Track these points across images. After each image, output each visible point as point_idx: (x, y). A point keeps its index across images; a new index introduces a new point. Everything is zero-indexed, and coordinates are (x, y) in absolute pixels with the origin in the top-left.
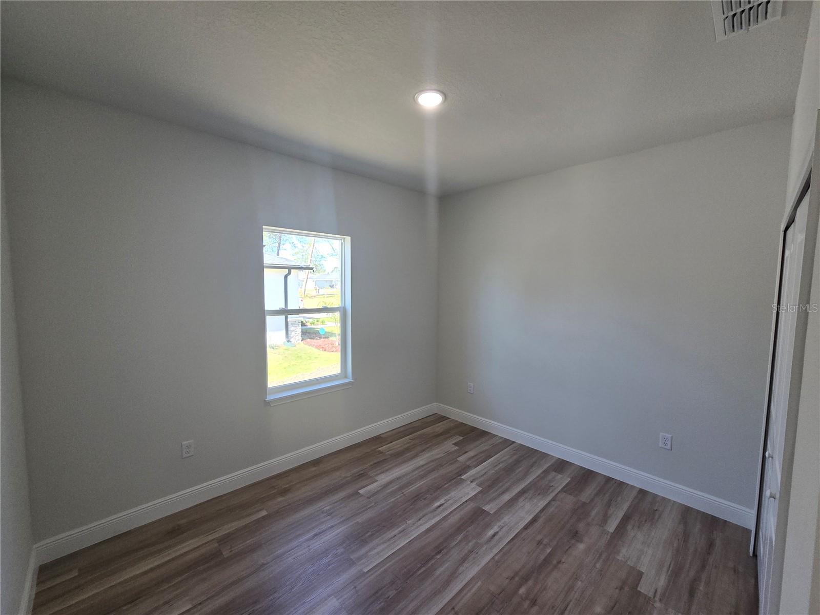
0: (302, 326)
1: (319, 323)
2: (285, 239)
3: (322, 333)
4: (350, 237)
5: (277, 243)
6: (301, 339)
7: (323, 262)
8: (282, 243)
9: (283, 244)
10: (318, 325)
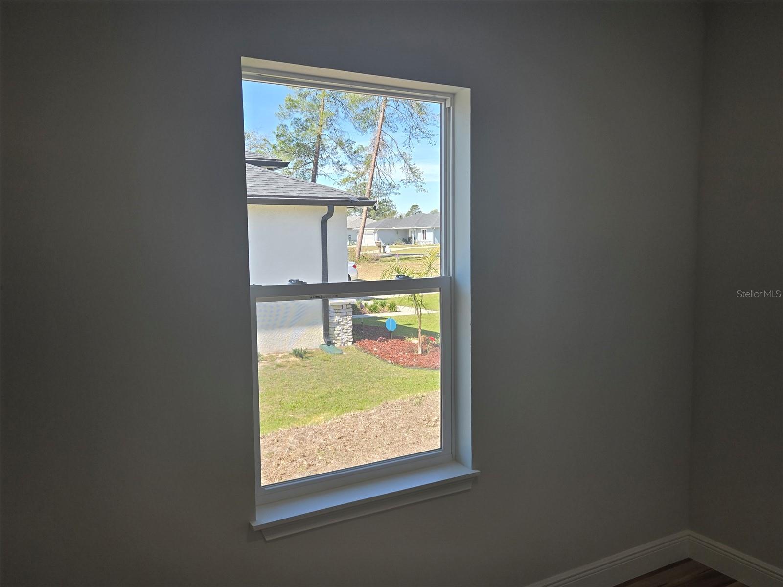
0: (354, 313)
1: (386, 308)
2: (324, 156)
3: (391, 328)
4: (470, 89)
5: (312, 164)
6: (352, 340)
7: (391, 197)
8: (320, 162)
9: (322, 166)
10: (383, 311)
